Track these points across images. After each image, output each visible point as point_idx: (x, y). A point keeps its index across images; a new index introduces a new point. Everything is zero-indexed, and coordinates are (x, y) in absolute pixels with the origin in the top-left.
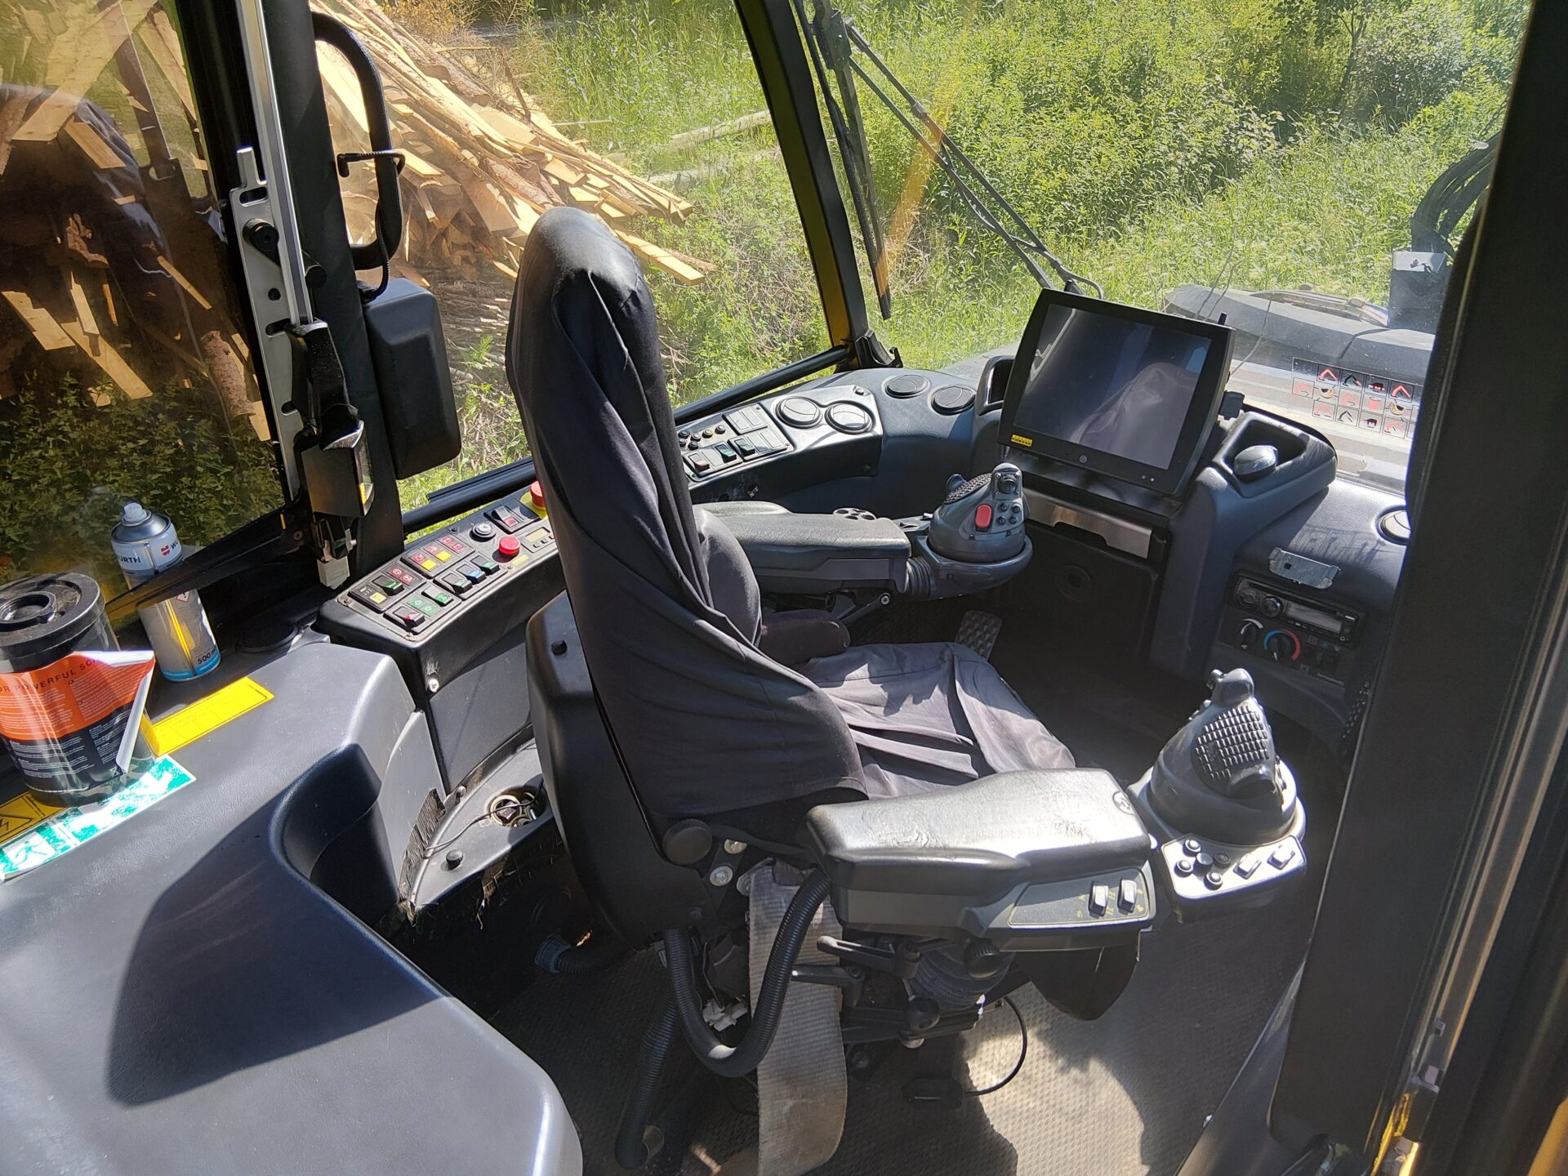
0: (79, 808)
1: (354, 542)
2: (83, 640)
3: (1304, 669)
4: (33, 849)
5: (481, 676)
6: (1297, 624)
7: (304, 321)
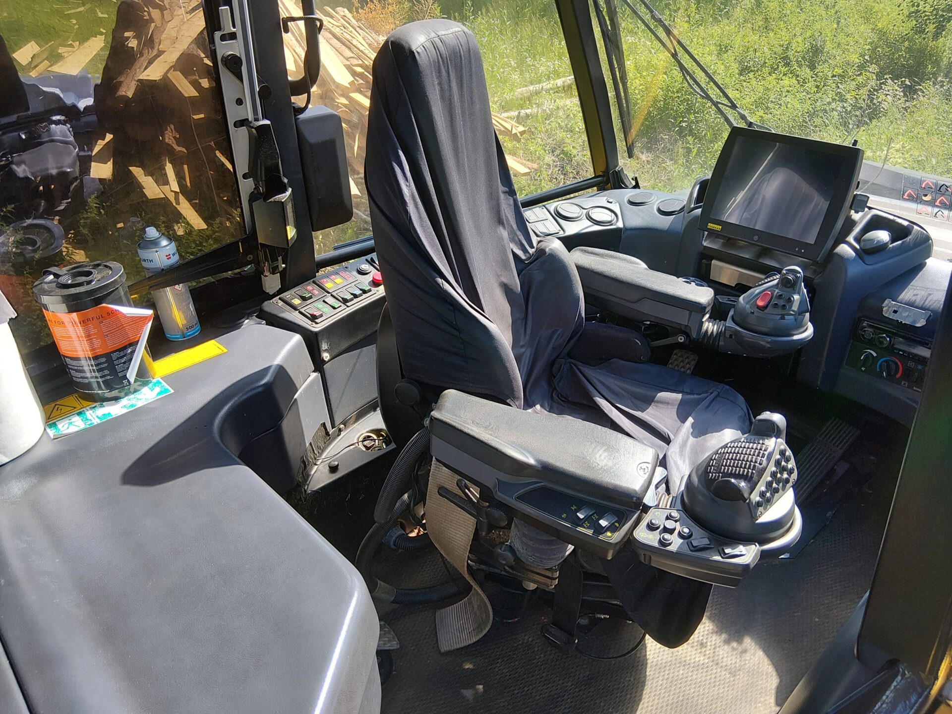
0: (104, 403)
1: (284, 266)
2: (110, 297)
3: (905, 384)
4: (73, 424)
5: (358, 357)
6: (900, 352)
7: (257, 120)
